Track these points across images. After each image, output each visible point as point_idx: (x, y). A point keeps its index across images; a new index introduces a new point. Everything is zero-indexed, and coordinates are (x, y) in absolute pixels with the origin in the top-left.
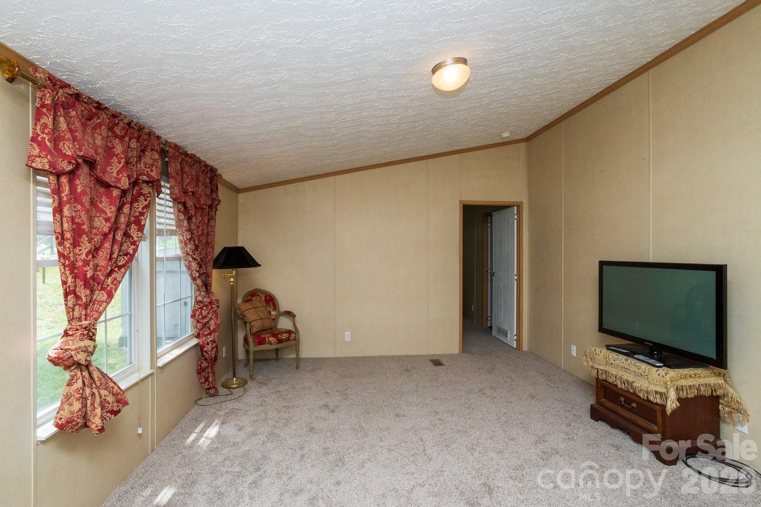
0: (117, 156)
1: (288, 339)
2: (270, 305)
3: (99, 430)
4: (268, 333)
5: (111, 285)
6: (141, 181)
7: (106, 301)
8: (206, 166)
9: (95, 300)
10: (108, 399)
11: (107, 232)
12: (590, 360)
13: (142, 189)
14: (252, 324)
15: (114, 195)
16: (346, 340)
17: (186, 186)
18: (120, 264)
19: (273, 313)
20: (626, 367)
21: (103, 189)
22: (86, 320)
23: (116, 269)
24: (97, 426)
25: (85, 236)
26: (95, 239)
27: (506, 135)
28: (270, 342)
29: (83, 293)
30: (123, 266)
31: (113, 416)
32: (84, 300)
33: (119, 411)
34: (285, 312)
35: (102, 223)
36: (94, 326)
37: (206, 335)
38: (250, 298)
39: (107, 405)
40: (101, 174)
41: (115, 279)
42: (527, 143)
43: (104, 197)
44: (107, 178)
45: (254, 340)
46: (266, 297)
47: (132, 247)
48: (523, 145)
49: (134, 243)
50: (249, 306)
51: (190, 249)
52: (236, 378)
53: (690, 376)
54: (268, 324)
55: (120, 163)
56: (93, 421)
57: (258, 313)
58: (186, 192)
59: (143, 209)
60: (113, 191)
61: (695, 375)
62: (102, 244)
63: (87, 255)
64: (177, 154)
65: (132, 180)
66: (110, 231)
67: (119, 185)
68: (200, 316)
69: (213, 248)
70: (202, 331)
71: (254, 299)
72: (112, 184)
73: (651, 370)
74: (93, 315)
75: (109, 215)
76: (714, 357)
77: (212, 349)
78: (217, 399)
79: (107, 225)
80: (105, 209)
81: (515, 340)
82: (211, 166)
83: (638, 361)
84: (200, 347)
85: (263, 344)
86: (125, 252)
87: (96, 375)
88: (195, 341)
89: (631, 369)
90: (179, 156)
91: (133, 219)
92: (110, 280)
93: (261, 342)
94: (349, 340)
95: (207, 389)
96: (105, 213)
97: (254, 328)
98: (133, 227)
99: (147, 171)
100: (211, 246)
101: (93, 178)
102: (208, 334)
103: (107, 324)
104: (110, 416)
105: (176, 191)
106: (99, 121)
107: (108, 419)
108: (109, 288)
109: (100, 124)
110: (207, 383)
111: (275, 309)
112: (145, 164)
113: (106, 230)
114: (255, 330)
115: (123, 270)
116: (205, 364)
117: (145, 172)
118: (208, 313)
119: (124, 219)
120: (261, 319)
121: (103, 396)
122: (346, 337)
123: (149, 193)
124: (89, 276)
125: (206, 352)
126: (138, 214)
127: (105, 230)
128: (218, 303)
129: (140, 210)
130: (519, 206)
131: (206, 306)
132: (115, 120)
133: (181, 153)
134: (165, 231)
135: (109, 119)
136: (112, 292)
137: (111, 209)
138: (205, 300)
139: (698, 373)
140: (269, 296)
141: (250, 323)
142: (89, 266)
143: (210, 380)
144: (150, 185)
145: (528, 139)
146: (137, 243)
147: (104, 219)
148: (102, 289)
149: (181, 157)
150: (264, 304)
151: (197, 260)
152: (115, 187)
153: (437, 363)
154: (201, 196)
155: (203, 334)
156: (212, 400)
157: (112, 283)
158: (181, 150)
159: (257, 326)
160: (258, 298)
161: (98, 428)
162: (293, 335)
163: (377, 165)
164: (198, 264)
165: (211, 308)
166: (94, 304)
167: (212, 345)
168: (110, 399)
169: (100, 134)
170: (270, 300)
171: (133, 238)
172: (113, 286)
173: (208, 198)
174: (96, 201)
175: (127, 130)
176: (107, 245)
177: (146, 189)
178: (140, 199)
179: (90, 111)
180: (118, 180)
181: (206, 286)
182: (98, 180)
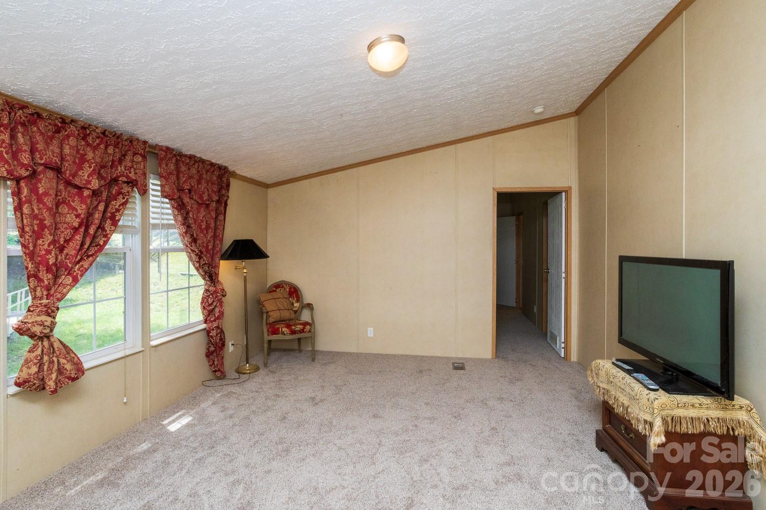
0: (88, 161)
1: (302, 331)
2: (293, 297)
3: (52, 391)
4: (283, 324)
5: (77, 272)
6: (120, 182)
7: (70, 285)
8: (212, 165)
9: (61, 283)
10: (66, 366)
11: (77, 226)
12: (595, 376)
13: (122, 189)
14: (270, 314)
15: (85, 195)
16: (369, 336)
17: (182, 185)
18: (90, 253)
19: (296, 305)
20: (622, 387)
21: (76, 190)
22: (47, 299)
23: (85, 258)
24: (50, 388)
25: (46, 230)
26: (65, 233)
27: (539, 110)
28: (283, 332)
29: (46, 277)
30: (92, 255)
31: (70, 381)
32: (46, 283)
33: (77, 378)
34: (307, 304)
35: (72, 218)
36: (54, 304)
37: (212, 322)
38: (275, 289)
39: (65, 371)
40: (71, 178)
41: (82, 266)
42: (576, 117)
43: (76, 197)
44: (77, 181)
45: (268, 330)
46: (290, 288)
47: (103, 239)
48: (572, 121)
49: (105, 236)
50: (269, 296)
51: (188, 242)
52: (249, 365)
53: (693, 406)
54: (286, 314)
55: (90, 167)
56: (48, 383)
57: (277, 304)
58: (181, 190)
59: (119, 206)
60: (84, 191)
61: (700, 405)
62: (73, 236)
63: (49, 245)
64: (169, 156)
65: (108, 181)
66: (80, 225)
67: (89, 186)
68: (207, 304)
69: (221, 240)
70: (209, 318)
71: (278, 290)
72: (82, 186)
73: (642, 392)
74: (56, 296)
75: (80, 211)
76: (719, 383)
77: (217, 335)
78: (224, 382)
79: (77, 220)
80: (76, 207)
81: (563, 348)
82: (218, 164)
83: (635, 381)
84: (208, 332)
85: (277, 334)
86: (97, 244)
87: (56, 345)
88: (204, 326)
89: (627, 390)
90: (172, 158)
91: (109, 215)
92: (77, 267)
93: (275, 332)
94: (372, 335)
95: (213, 371)
96: (76, 210)
97: (270, 318)
98: (109, 222)
99: (127, 173)
100: (218, 238)
101: (63, 181)
102: (213, 321)
103: (96, 305)
104: (68, 381)
105: (167, 189)
106: (66, 133)
107: (66, 383)
108: (75, 274)
109: (68, 136)
110: (213, 366)
111: (298, 301)
112: (125, 167)
113: (76, 224)
114: (271, 320)
115: (91, 259)
116: (212, 349)
117: (125, 174)
118: (213, 301)
119: (98, 215)
120: (279, 310)
121: (62, 364)
122: (369, 332)
123: (128, 192)
124: (51, 263)
125: (212, 337)
126: (114, 211)
127: (74, 224)
128: (223, 292)
129: (117, 207)
130: (567, 191)
131: (212, 294)
132: (87, 131)
133: (175, 155)
134: (161, 225)
135: (79, 131)
136: (77, 277)
137: (81, 206)
138: (210, 289)
139: (705, 402)
140: (294, 288)
141: (267, 313)
142: (51, 255)
143: (215, 364)
144: (131, 184)
145: (578, 112)
146: (109, 236)
147: (75, 215)
148: (69, 274)
149: (175, 158)
150: (288, 296)
151: (195, 252)
152: (84, 188)
153: (459, 367)
154: (204, 193)
155: (209, 320)
156: (219, 382)
157: (79, 270)
158: (175, 152)
159: (274, 316)
160: (283, 289)
161: (51, 390)
162: (308, 327)
163: (401, 153)
164: (197, 255)
165: (216, 297)
166: (59, 287)
167: (217, 331)
168: (68, 366)
169: (68, 144)
170: (294, 292)
171: (106, 231)
172: (79, 272)
173: (215, 194)
174: (69, 201)
175: (102, 139)
176: (78, 238)
177: (126, 189)
178: (119, 197)
179: (56, 125)
180: (89, 182)
181: (211, 276)
182: (68, 183)
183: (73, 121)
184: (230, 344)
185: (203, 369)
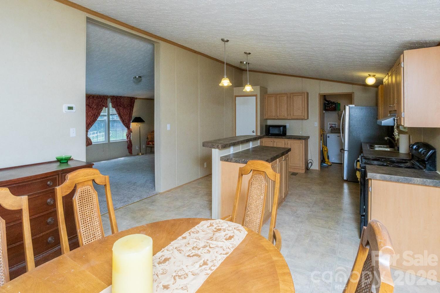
8: (128, 97)
17: (118, 104)
52: (141, 153)
60: (93, 109)
69: (132, 117)
74: (88, 129)
82: (130, 97)
84: (127, 141)
91: (98, 113)
95: (129, 152)
102: (128, 139)
105: (113, 105)
116: (129, 146)
119: (96, 113)
125: (129, 143)
126: (100, 112)
128: (131, 131)
134: (113, 114)
154: (125, 105)
168: (90, 142)
173: (129, 105)
177: (102, 107)
178: (101, 109)
180: (94, 107)
181: (128, 127)
182: (90, 107)
183: (91, 96)
184: (137, 147)
185: (127, 151)
